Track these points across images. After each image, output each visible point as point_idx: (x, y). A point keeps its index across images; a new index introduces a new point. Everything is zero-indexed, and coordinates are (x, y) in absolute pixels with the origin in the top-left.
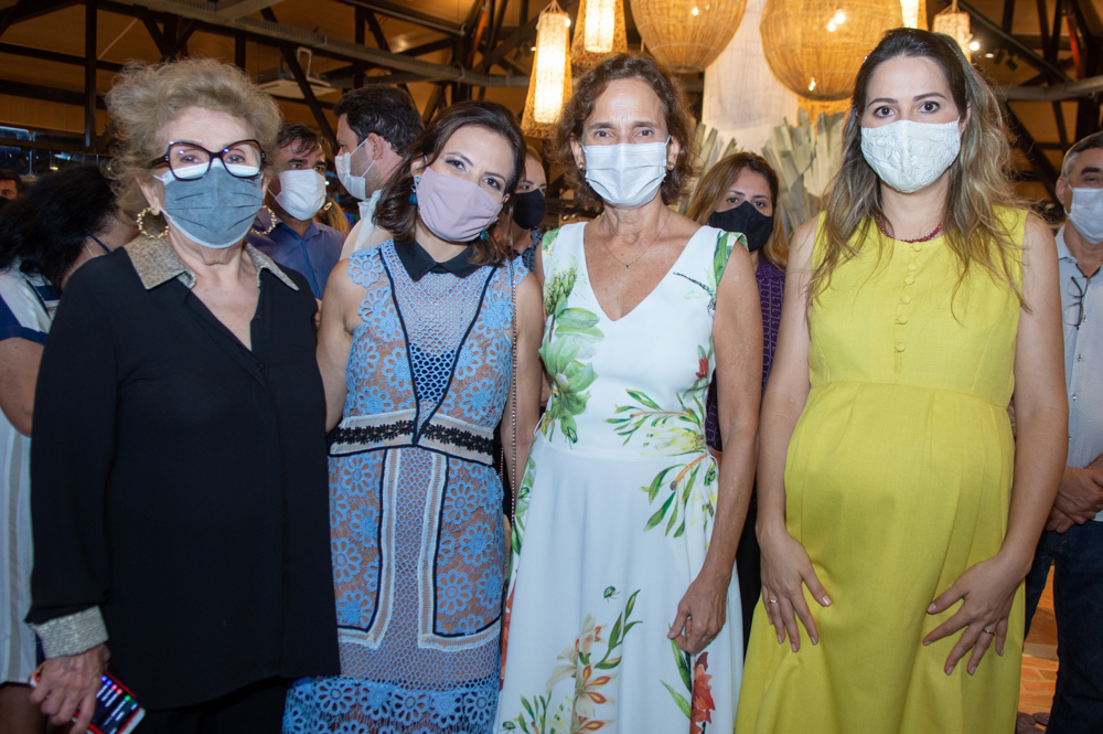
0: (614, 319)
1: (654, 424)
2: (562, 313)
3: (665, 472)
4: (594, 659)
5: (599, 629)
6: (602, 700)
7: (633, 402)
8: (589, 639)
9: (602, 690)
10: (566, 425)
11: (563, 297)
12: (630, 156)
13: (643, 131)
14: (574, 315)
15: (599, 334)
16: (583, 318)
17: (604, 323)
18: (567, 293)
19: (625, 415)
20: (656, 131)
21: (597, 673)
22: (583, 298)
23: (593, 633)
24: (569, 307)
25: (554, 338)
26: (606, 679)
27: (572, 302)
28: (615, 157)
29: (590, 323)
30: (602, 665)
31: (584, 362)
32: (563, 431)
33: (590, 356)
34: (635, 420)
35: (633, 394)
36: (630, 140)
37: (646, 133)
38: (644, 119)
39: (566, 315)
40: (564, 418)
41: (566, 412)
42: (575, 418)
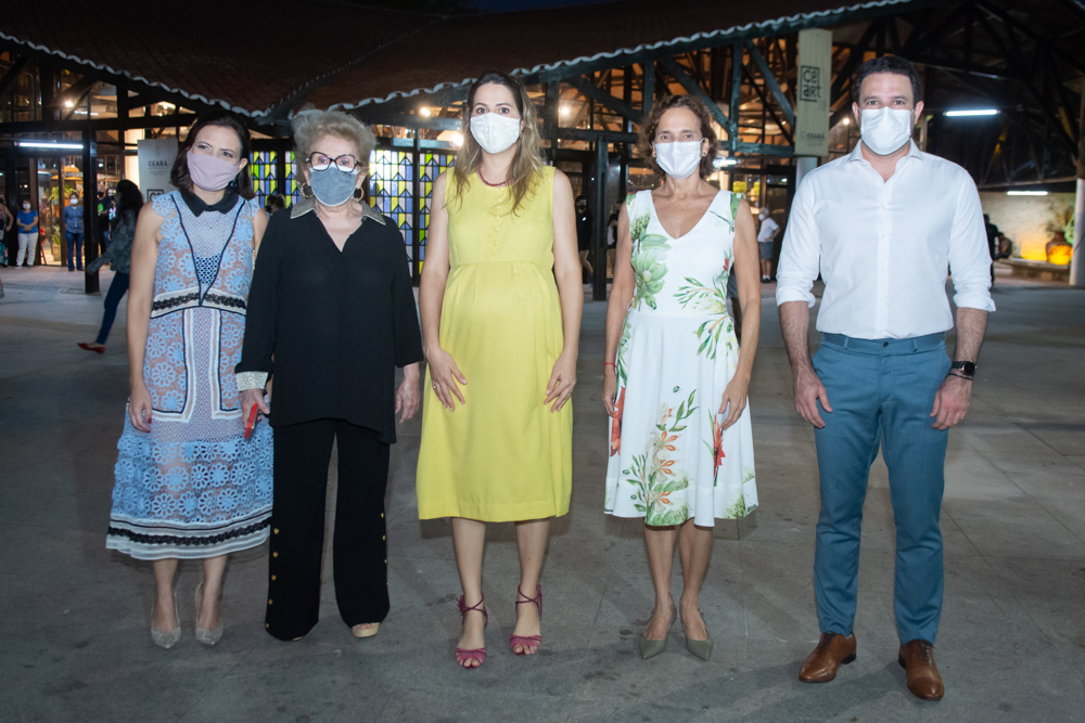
0: (675, 237)
1: (701, 296)
2: (644, 238)
3: (705, 323)
4: (668, 428)
5: (670, 410)
6: (674, 449)
7: (688, 284)
8: (665, 416)
9: (673, 443)
10: (649, 300)
11: (643, 229)
12: (680, 148)
13: (688, 136)
14: (651, 238)
15: (668, 247)
16: (657, 239)
17: (670, 241)
18: (645, 227)
19: (684, 291)
20: (695, 135)
21: (670, 434)
22: (655, 228)
23: (667, 413)
24: (647, 234)
25: (641, 251)
26: (676, 437)
27: (649, 231)
28: (671, 149)
29: (662, 240)
30: (673, 429)
31: (661, 263)
32: (648, 303)
33: (664, 260)
34: (690, 294)
35: (688, 280)
36: (680, 140)
37: (689, 137)
38: (687, 128)
39: (647, 238)
40: (647, 297)
41: (647, 293)
42: (655, 295)
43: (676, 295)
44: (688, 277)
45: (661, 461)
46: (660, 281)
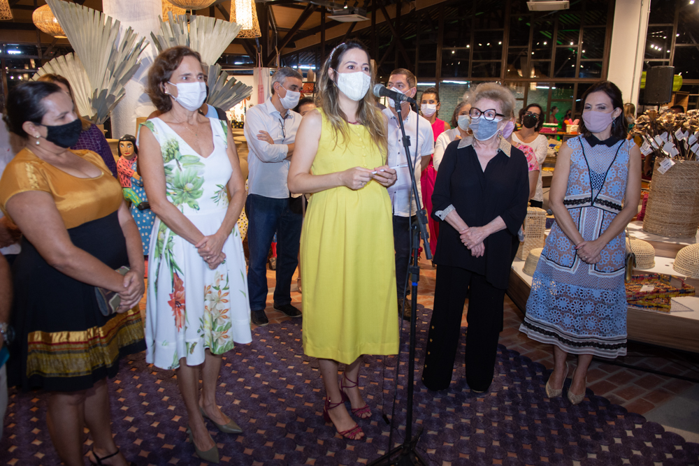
0: (206, 157)
1: (223, 196)
2: (181, 157)
4: (221, 287)
5: (222, 276)
6: (227, 301)
7: (218, 189)
8: (218, 280)
9: (226, 298)
10: (192, 204)
11: (176, 151)
14: (188, 158)
15: (201, 164)
16: (192, 159)
17: (202, 159)
18: (178, 149)
21: (223, 292)
22: (186, 150)
23: (220, 278)
24: (183, 154)
25: (183, 169)
26: (228, 293)
29: (197, 160)
30: (225, 289)
31: (200, 176)
32: (191, 207)
33: (203, 173)
34: (219, 195)
39: (183, 159)
40: (189, 202)
41: (190, 199)
42: (198, 200)
43: (212, 198)
44: (219, 184)
45: (220, 311)
46: (200, 189)
